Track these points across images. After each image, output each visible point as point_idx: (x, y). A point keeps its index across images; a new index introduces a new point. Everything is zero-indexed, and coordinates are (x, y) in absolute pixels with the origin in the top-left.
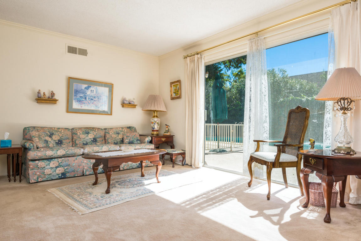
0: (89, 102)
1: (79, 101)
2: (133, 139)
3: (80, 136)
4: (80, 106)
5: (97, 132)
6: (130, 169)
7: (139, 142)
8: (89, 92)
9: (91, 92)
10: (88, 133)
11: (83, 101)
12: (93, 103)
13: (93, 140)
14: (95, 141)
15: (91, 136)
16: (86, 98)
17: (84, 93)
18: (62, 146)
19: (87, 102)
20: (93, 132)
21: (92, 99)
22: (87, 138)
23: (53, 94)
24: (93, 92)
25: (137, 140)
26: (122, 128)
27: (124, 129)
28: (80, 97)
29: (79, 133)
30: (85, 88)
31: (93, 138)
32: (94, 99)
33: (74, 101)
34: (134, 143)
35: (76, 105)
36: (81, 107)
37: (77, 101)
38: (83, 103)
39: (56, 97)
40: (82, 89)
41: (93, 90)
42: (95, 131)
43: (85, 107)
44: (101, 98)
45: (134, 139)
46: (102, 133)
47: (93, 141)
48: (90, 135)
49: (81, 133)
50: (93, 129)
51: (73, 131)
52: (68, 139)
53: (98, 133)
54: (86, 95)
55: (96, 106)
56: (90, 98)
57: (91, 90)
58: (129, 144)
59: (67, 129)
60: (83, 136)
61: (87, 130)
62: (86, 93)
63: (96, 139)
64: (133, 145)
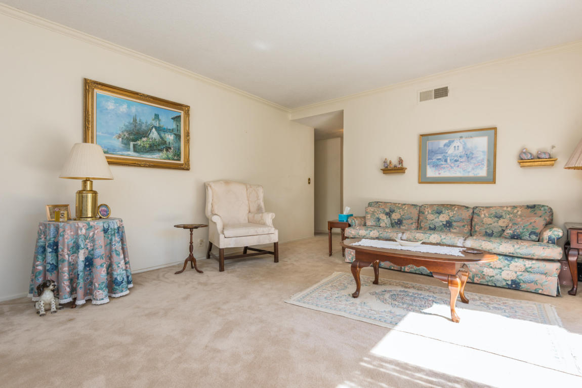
0: (452, 165)
1: (436, 166)
2: (523, 229)
3: (428, 216)
4: (437, 172)
5: (455, 212)
6: (488, 285)
7: (534, 237)
8: (451, 151)
9: (455, 149)
10: (439, 213)
11: (442, 165)
12: (458, 166)
13: (446, 224)
14: (449, 225)
15: (443, 218)
16: (446, 161)
17: (442, 152)
18: (402, 227)
19: (448, 166)
20: (449, 211)
21: (456, 161)
22: (437, 220)
23: (401, 161)
24: (458, 149)
25: (532, 233)
26: (515, 207)
27: (518, 209)
28: (438, 159)
29: (428, 211)
30: (445, 145)
31: (446, 221)
32: (460, 160)
33: (428, 167)
34: (523, 238)
35: (431, 173)
36: (439, 174)
37: (433, 166)
38: (442, 168)
39: (405, 165)
40: (439, 148)
41: (458, 146)
42: (453, 210)
43: (445, 173)
44: (474, 156)
45: (525, 230)
46: (466, 215)
47: (445, 226)
48: (442, 215)
49: (430, 211)
50: (450, 207)
51: (420, 210)
52: (411, 218)
53: (457, 215)
54: (447, 155)
55: (464, 171)
56: (453, 159)
57: (455, 147)
58: (512, 238)
59: (414, 205)
60: (430, 217)
61: (439, 209)
62: (447, 153)
63: (451, 223)
64: (519, 241)
